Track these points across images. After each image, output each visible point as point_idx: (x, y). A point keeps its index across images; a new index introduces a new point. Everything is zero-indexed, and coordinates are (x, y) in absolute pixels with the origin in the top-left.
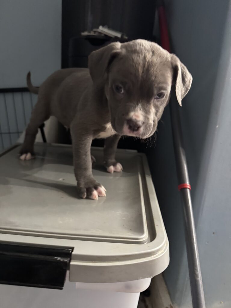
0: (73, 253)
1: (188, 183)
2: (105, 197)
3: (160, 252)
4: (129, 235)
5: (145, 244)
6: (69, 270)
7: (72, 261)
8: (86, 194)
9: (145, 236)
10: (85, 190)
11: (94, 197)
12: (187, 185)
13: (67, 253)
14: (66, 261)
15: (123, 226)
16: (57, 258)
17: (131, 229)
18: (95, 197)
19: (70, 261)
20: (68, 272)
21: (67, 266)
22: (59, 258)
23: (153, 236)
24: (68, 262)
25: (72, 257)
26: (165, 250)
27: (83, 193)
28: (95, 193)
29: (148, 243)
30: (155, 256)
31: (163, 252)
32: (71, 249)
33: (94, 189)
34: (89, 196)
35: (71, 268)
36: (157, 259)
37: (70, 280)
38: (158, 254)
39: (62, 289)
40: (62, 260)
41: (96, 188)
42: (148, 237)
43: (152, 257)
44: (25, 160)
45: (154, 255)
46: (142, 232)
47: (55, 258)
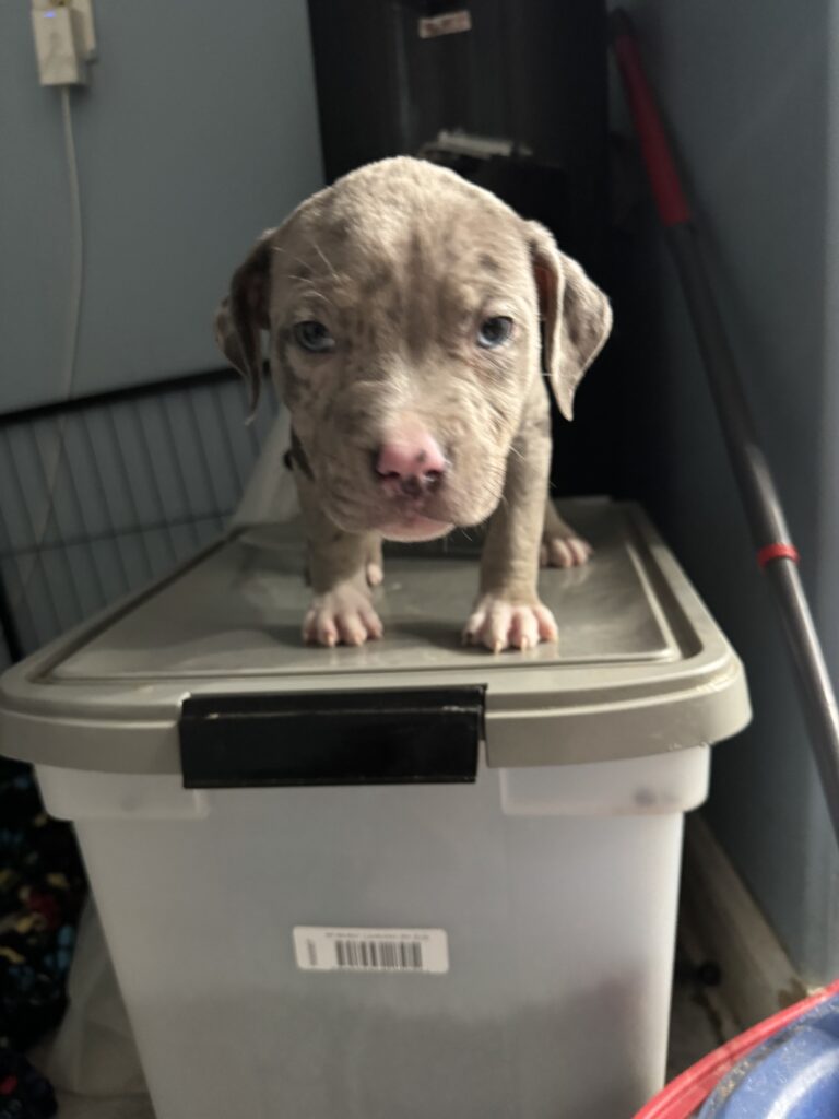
0: (489, 692)
1: (785, 541)
6: (484, 738)
9: (671, 652)
12: (783, 549)
13: (473, 694)
14: (474, 713)
16: (449, 709)
19: (484, 710)
20: (482, 745)
22: (455, 709)
24: (479, 714)
25: (488, 702)
26: (731, 676)
30: (705, 686)
32: (479, 687)
37: (489, 764)
38: (715, 682)
39: (472, 781)
40: (463, 711)
42: (679, 653)
43: (698, 688)
45: (703, 683)
47: (446, 709)
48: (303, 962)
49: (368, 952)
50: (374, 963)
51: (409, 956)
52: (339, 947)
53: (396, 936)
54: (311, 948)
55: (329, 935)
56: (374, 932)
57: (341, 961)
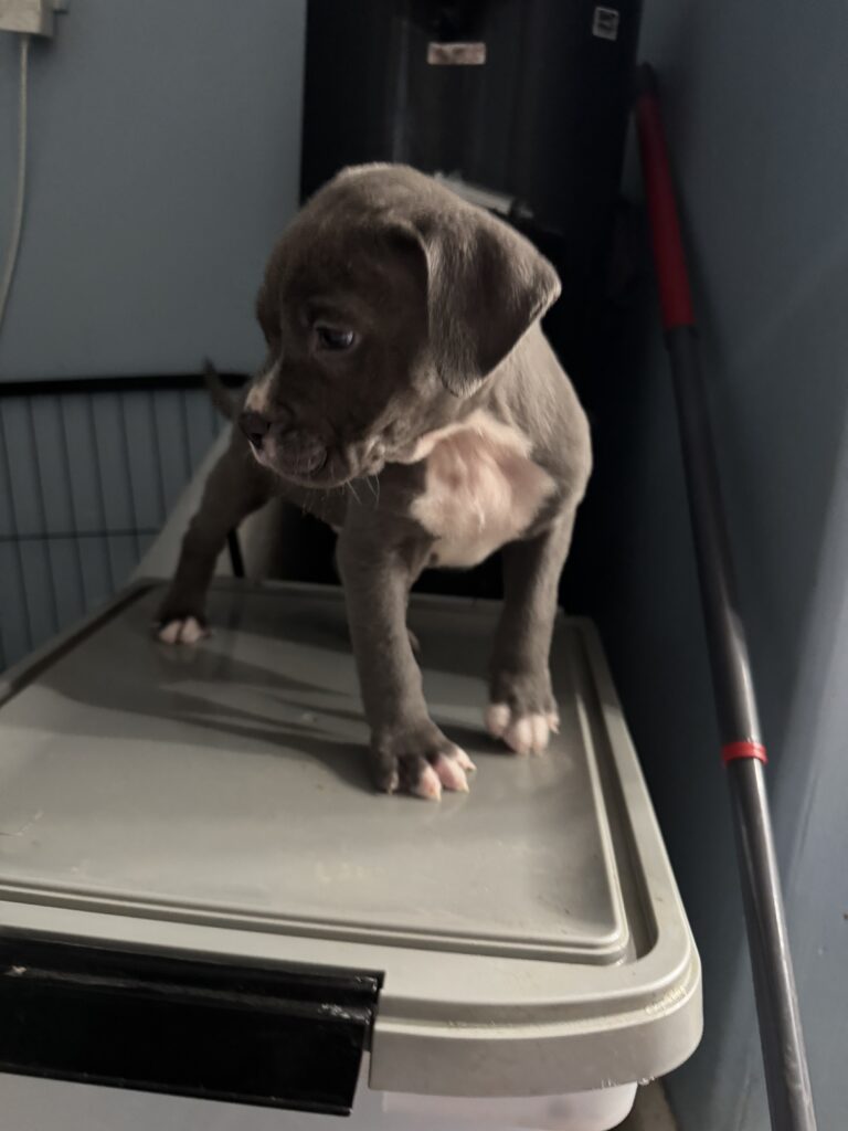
0: (384, 992)
1: (754, 737)
2: (464, 791)
3: (675, 995)
5: (618, 963)
6: (370, 1049)
8: (395, 776)
9: (619, 937)
10: (395, 762)
11: (426, 792)
12: (752, 747)
13: (363, 991)
14: (360, 1021)
15: (540, 897)
16: (329, 1010)
18: (432, 790)
19: (372, 1021)
21: (362, 1035)
22: (336, 1010)
23: (645, 936)
24: (368, 1022)
25: (381, 1004)
26: (688, 989)
27: (386, 774)
28: (430, 775)
29: (629, 962)
30: (656, 1007)
31: (683, 996)
32: (373, 977)
33: (424, 761)
34: (410, 786)
35: (377, 1044)
36: (665, 1018)
37: (371, 1083)
38: (668, 1000)
40: (346, 1016)
41: (433, 759)
42: (630, 941)
43: (648, 1010)
44: (179, 641)
45: (653, 1003)
46: (608, 922)
47: (325, 1007)
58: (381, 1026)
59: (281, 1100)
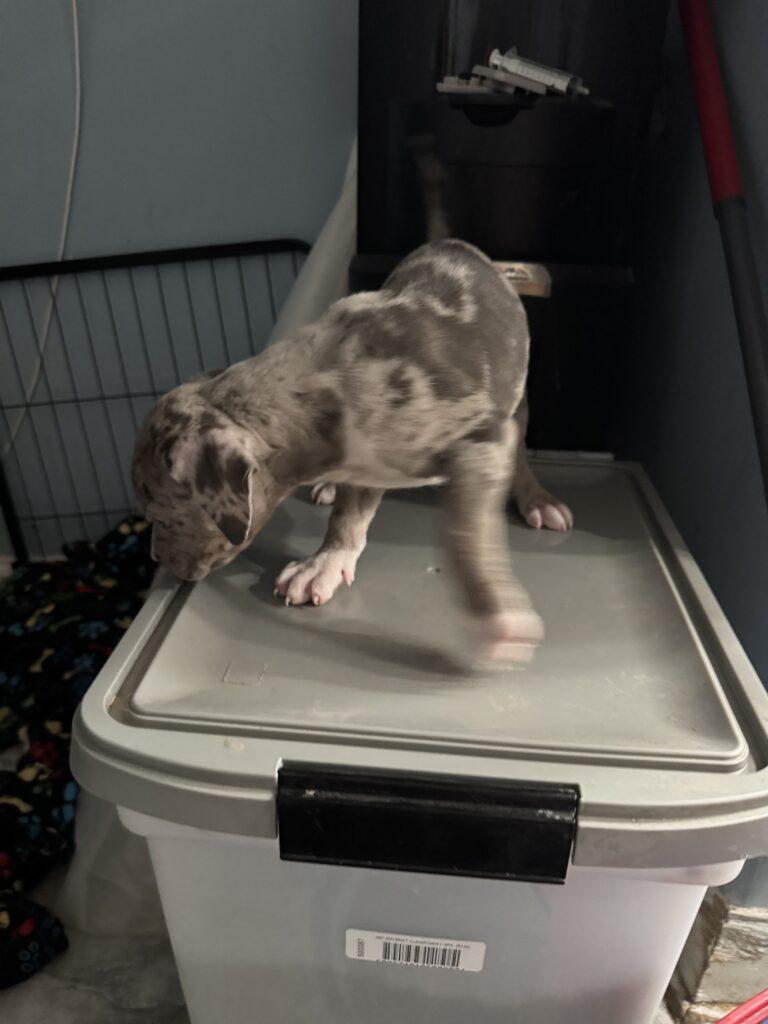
0: (583, 799)
4: (700, 748)
5: (742, 770)
7: (580, 817)
13: (567, 798)
14: (568, 820)
15: (668, 718)
16: (544, 814)
17: (693, 729)
19: (577, 819)
21: (572, 828)
22: (549, 813)
24: (573, 821)
25: (582, 808)
29: (750, 771)
32: (572, 788)
35: (580, 835)
37: (573, 862)
39: (563, 883)
40: (558, 817)
42: (749, 753)
47: (540, 811)
48: (351, 952)
49: (412, 953)
50: (416, 960)
51: (449, 958)
52: (386, 947)
53: (441, 944)
54: (361, 944)
55: (378, 938)
56: (420, 939)
57: (386, 955)
58: (583, 823)
59: (514, 876)
